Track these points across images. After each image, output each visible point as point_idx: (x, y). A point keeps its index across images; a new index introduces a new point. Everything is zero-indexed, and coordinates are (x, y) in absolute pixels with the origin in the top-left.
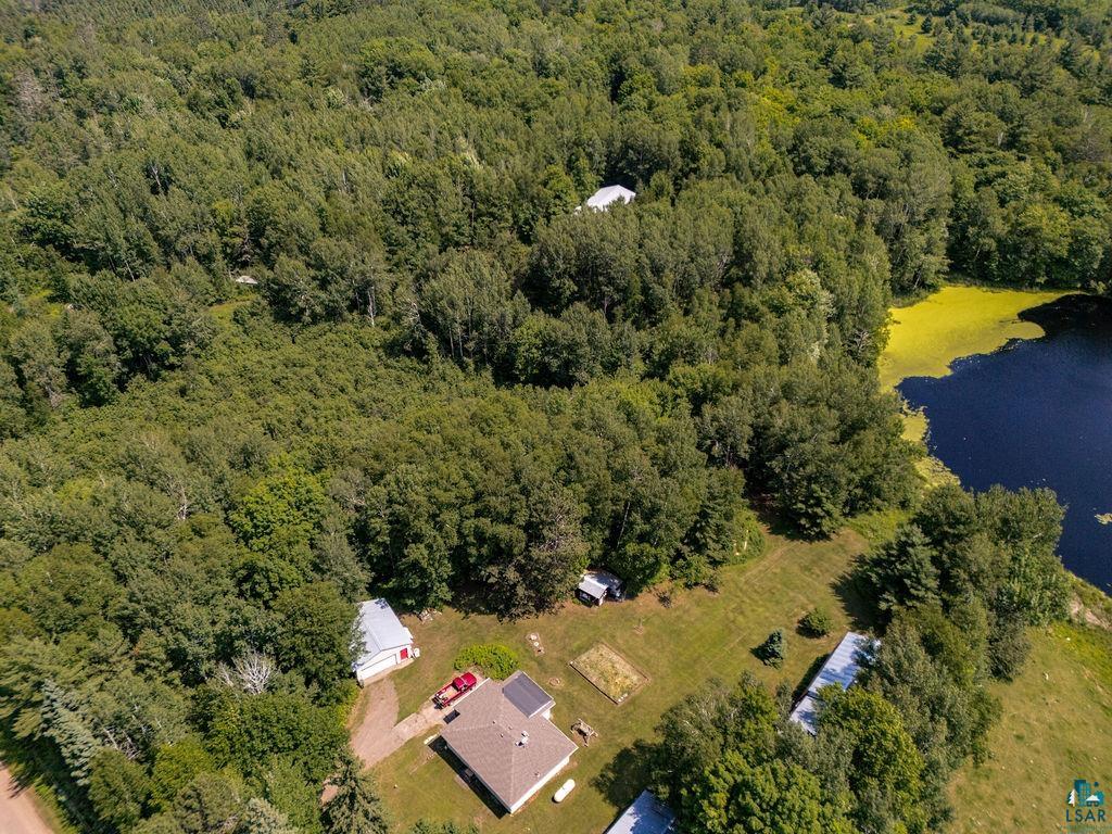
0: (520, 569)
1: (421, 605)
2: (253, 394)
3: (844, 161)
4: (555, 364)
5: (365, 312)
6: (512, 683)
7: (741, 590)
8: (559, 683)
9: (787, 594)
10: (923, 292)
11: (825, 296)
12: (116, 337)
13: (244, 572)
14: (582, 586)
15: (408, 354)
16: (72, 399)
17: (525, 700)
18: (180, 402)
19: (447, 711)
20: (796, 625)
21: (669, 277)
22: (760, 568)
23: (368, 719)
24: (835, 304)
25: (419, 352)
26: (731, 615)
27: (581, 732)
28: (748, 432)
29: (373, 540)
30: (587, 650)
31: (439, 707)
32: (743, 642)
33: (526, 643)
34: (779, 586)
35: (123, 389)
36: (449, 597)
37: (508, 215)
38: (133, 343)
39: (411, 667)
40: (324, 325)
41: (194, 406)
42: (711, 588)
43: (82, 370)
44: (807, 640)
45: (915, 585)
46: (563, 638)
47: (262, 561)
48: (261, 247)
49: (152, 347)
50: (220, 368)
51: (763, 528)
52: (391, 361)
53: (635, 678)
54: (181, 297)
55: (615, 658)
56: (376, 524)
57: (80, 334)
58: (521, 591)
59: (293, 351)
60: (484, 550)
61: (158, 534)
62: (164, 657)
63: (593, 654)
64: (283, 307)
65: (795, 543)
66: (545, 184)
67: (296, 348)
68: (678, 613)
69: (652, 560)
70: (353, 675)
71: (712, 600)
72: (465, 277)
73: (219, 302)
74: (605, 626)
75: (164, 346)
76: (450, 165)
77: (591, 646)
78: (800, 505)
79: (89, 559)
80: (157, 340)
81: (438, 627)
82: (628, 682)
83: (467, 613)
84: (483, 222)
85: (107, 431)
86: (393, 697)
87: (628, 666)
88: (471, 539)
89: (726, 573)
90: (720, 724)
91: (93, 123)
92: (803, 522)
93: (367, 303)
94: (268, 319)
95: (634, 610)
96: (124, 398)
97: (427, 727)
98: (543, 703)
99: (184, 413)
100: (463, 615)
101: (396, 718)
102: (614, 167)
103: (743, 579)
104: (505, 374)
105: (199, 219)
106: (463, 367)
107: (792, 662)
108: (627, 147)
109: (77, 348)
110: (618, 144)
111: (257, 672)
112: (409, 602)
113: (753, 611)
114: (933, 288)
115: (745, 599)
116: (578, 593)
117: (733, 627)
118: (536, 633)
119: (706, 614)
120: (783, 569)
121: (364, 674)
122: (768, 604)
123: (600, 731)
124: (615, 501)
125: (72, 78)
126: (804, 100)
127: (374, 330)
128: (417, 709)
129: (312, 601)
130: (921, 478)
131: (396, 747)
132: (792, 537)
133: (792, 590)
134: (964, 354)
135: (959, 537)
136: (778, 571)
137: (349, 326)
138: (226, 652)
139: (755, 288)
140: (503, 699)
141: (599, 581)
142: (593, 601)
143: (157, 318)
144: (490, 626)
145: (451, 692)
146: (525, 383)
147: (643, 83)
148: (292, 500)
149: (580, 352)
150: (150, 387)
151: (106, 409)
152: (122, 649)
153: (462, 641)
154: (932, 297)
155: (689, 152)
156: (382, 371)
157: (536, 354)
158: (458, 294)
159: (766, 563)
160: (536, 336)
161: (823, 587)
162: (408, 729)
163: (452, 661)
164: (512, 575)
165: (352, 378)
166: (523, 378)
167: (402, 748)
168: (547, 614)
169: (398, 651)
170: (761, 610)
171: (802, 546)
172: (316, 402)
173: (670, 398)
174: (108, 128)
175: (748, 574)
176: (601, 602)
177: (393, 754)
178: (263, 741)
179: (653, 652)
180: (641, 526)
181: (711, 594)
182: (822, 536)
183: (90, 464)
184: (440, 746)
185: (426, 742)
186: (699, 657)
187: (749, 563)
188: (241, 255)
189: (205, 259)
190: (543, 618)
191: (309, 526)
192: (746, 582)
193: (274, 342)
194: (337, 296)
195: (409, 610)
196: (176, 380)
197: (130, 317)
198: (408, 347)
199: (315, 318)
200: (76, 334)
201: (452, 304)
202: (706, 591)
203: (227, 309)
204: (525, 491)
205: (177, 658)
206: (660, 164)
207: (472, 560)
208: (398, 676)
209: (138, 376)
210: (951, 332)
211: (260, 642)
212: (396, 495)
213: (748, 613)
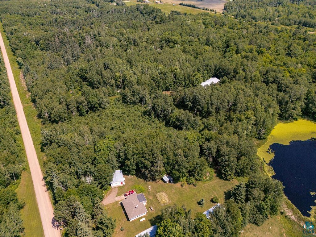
0: (149, 171)
1: (129, 174)
2: (113, 119)
3: (278, 80)
4: (178, 124)
5: (142, 103)
6: (139, 195)
7: (202, 188)
8: (151, 198)
9: (212, 191)
10: (292, 120)
11: (253, 118)
12: (88, 102)
13: (93, 159)
14: (163, 178)
15: (148, 115)
16: (77, 114)
17: (140, 199)
18: (97, 118)
19: (126, 197)
20: (211, 199)
21: (214, 107)
22: (209, 184)
23: (110, 195)
24: (256, 121)
25: (150, 115)
26: (196, 193)
27: (151, 209)
28: (215, 150)
29: (121, 157)
30: (160, 192)
31: (125, 196)
32: (196, 200)
33: (148, 187)
34: (211, 189)
35: (87, 113)
36: (135, 173)
37: (184, 83)
38: (91, 104)
39: (122, 186)
40: (132, 105)
41: (100, 119)
42: (195, 186)
43: (79, 109)
44: (212, 203)
45: (239, 196)
46: (155, 189)
47: (97, 158)
48: (124, 85)
49: (94, 105)
50: (108, 112)
51: (214, 174)
52: (143, 116)
53: (167, 201)
54: (102, 95)
55: (165, 196)
56: (121, 154)
57: (81, 101)
58: (148, 176)
59: (124, 110)
60: (142, 165)
61: (80, 148)
62: (74, 172)
63: (161, 194)
64: (124, 100)
65: (221, 180)
66: (194, 76)
67: (125, 110)
68: (184, 189)
69: (178, 176)
70: (110, 185)
71: (193, 188)
72: (163, 100)
73: (113, 96)
74: (166, 188)
75: (97, 106)
76: (172, 70)
77: (161, 192)
78: (223, 171)
79: (67, 150)
80: (96, 104)
81: (131, 179)
82: (166, 201)
83: (138, 178)
84: (177, 84)
85: (82, 122)
86: (117, 192)
87: (167, 198)
88: (140, 162)
89: (200, 183)
90: (171, 213)
91: (98, 50)
92: (223, 175)
93: (142, 102)
94: (121, 102)
95: (174, 186)
96: (87, 115)
97: (121, 199)
98: (144, 201)
99: (97, 121)
100: (137, 178)
101: (116, 196)
102: (216, 73)
103: (203, 185)
104: (167, 124)
105: (112, 77)
106: (159, 120)
107: (206, 207)
108: (220, 68)
109: (80, 104)
110: (218, 67)
111: (89, 179)
112: (126, 173)
113: (202, 193)
114: (296, 119)
115: (202, 190)
116: (162, 179)
117: (196, 196)
118: (151, 186)
119: (190, 191)
120: (214, 186)
121: (112, 185)
122: (206, 192)
123: (155, 210)
124: (173, 160)
125: (97, 36)
126: (276, 60)
127: (142, 108)
128: (120, 195)
129: (103, 168)
130: (265, 171)
131: (114, 202)
132: (220, 178)
133: (214, 191)
134: (295, 140)
135: (252, 188)
136: (213, 185)
137: (137, 106)
138: (85, 174)
139: (235, 113)
140: (136, 198)
141: (168, 178)
142: (165, 182)
143: (96, 100)
144: (142, 182)
145: (128, 193)
146: (171, 127)
147: (233, 49)
148: (106, 146)
149: (184, 122)
150: (93, 114)
151: (83, 117)
152: (68, 169)
153: (135, 184)
154: (295, 122)
155: (236, 72)
156: (141, 118)
157: (174, 120)
158: (160, 104)
159: (211, 183)
160: (175, 116)
161: (222, 192)
162: (117, 199)
163: (131, 187)
164: (147, 172)
165: (134, 119)
166: (171, 125)
167: (115, 202)
168: (155, 182)
169: (120, 182)
170: (204, 193)
171: (222, 181)
172: (125, 123)
173: (200, 138)
174: (101, 50)
175: (205, 184)
176: (167, 182)
177: (113, 203)
178: (86, 193)
179: (174, 197)
180: (177, 168)
181: (194, 187)
182: (227, 180)
183: (77, 129)
184: (121, 204)
185: (120, 202)
186: (184, 200)
187: (207, 182)
188: (120, 86)
189: (112, 86)
190: (154, 183)
191: (108, 152)
192: (204, 186)
193: (121, 107)
194: (136, 99)
195: (127, 174)
196: (98, 113)
197: (91, 99)
198: (148, 114)
199: (130, 103)
200: (80, 101)
201: (159, 106)
202: (193, 186)
203: (114, 98)
204: (153, 155)
205: (77, 173)
206: (227, 74)
207: (140, 167)
208: (119, 188)
209: (91, 111)
210: (295, 133)
211: (92, 173)
212: (126, 149)
213: (201, 194)
